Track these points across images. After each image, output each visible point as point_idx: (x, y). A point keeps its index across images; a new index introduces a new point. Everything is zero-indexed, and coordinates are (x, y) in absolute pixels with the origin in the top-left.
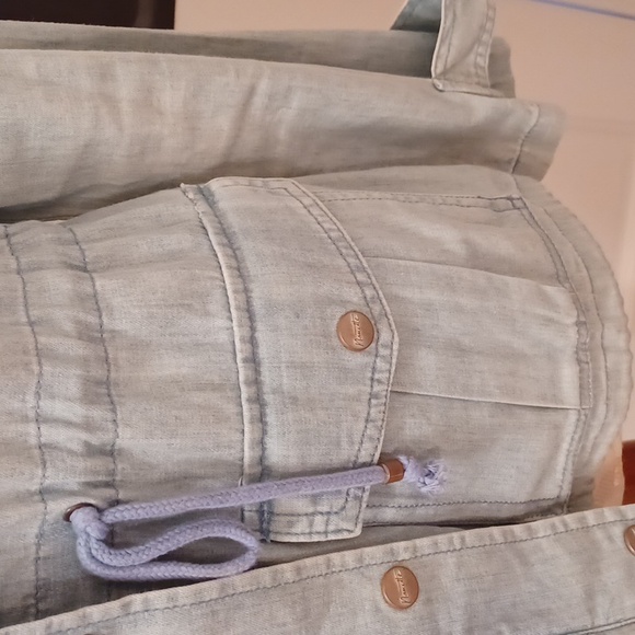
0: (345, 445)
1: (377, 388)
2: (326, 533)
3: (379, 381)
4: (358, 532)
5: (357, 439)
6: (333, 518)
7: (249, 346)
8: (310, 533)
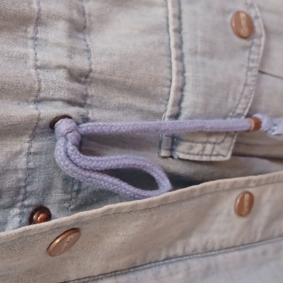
0: (230, 100)
1: (251, 65)
2: (211, 155)
3: (253, 61)
4: (228, 157)
5: (238, 96)
6: (217, 147)
7: (177, 21)
8: (202, 155)
